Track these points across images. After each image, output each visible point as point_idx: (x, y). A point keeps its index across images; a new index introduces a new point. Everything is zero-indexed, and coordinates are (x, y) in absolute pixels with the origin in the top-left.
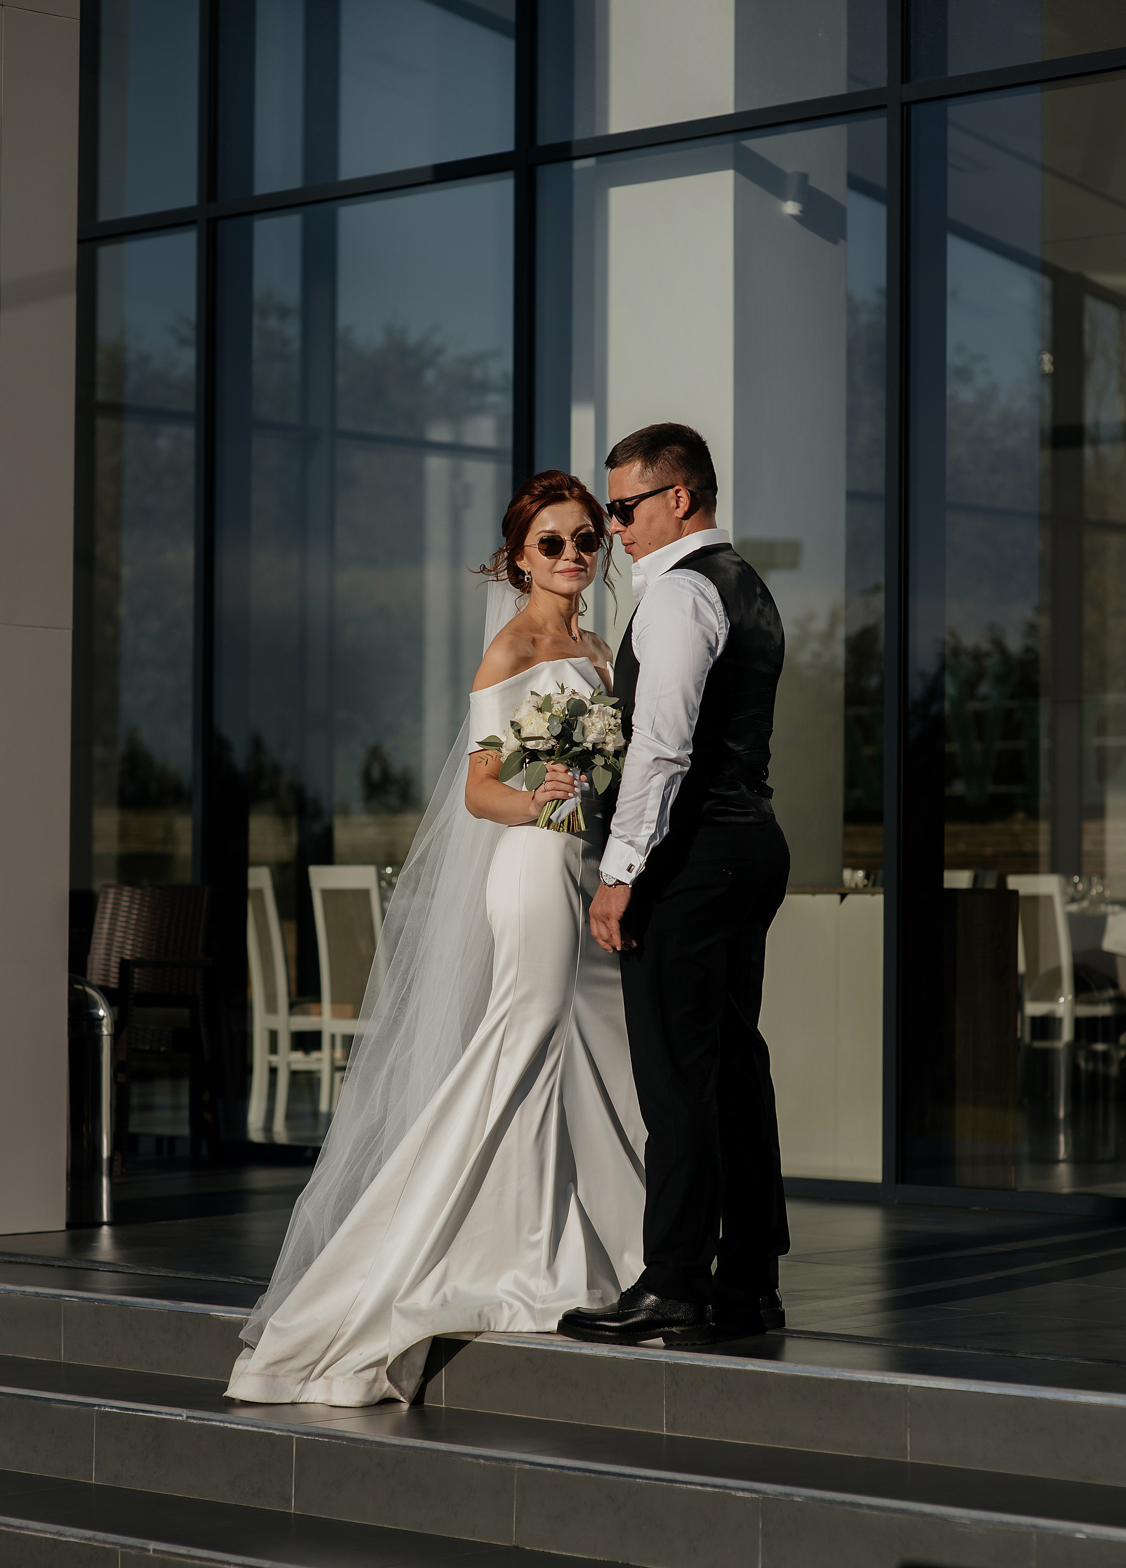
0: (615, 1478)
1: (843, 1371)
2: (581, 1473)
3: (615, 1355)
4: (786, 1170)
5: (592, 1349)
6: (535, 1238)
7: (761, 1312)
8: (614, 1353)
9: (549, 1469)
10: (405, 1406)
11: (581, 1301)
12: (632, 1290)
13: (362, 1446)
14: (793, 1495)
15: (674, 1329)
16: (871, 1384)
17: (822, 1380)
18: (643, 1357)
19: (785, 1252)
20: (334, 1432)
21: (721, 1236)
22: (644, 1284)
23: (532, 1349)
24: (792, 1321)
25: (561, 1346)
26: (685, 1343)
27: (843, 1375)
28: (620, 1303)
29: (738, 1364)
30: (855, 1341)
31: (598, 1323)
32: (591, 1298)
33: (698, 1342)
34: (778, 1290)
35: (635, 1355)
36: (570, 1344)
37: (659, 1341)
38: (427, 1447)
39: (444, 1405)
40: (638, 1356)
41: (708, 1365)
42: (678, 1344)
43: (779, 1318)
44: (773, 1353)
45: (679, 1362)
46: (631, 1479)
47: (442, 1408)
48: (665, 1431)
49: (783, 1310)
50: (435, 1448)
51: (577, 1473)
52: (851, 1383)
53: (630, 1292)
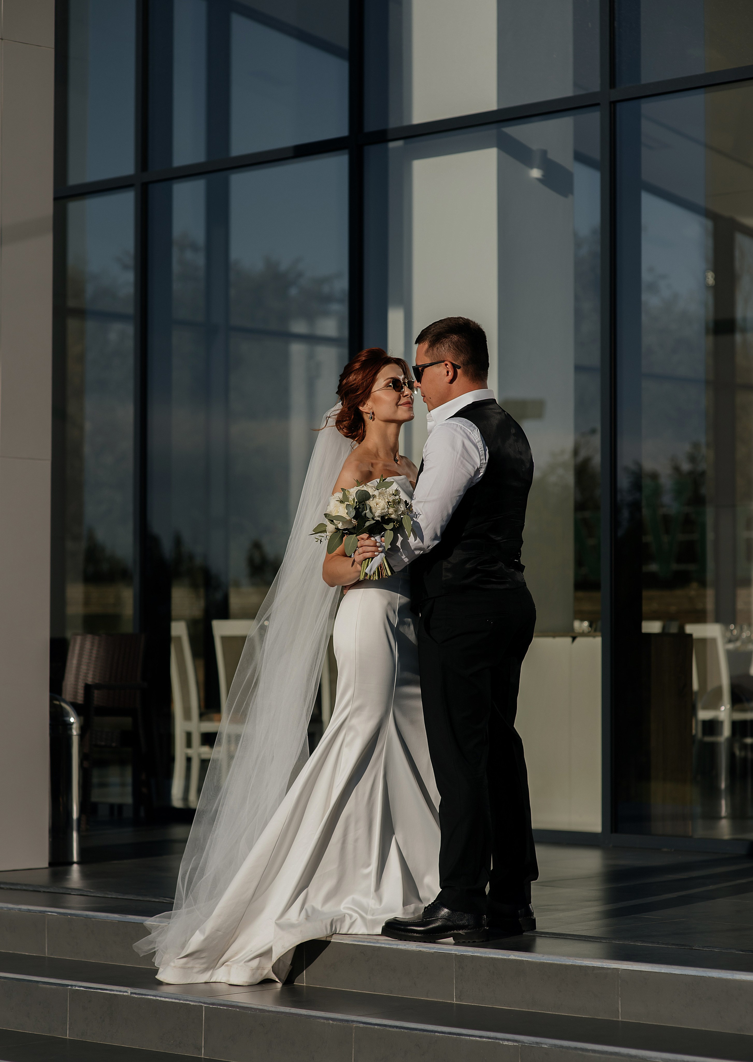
0: (421, 1033)
1: (575, 959)
2: (398, 1029)
3: (421, 949)
4: (535, 824)
5: (405, 945)
6: (366, 871)
7: (520, 919)
8: (420, 948)
9: (376, 1027)
10: (279, 985)
11: (399, 913)
12: (432, 905)
13: (250, 1012)
14: (542, 1043)
15: (461, 932)
16: (594, 968)
17: (561, 965)
18: (441, 951)
19: (536, 879)
20: (231, 1003)
21: (492, 868)
22: (440, 901)
23: (364, 945)
24: (540, 925)
25: (384, 944)
26: (468, 941)
27: (576, 962)
28: (424, 914)
29: (504, 955)
30: (583, 939)
31: (409, 928)
32: (405, 912)
33: (476, 940)
34: (531, 905)
35: (434, 949)
36: (391, 942)
37: (451, 940)
38: (293, 1012)
39: (305, 984)
40: (436, 950)
41: (484, 955)
42: (463, 942)
43: (532, 924)
44: (528, 947)
45: (464, 954)
46: (432, 1033)
47: (304, 986)
48: (455, 1001)
49: (534, 918)
50: (299, 1013)
51: (395, 1030)
52: (581, 967)
53: (431, 907)
